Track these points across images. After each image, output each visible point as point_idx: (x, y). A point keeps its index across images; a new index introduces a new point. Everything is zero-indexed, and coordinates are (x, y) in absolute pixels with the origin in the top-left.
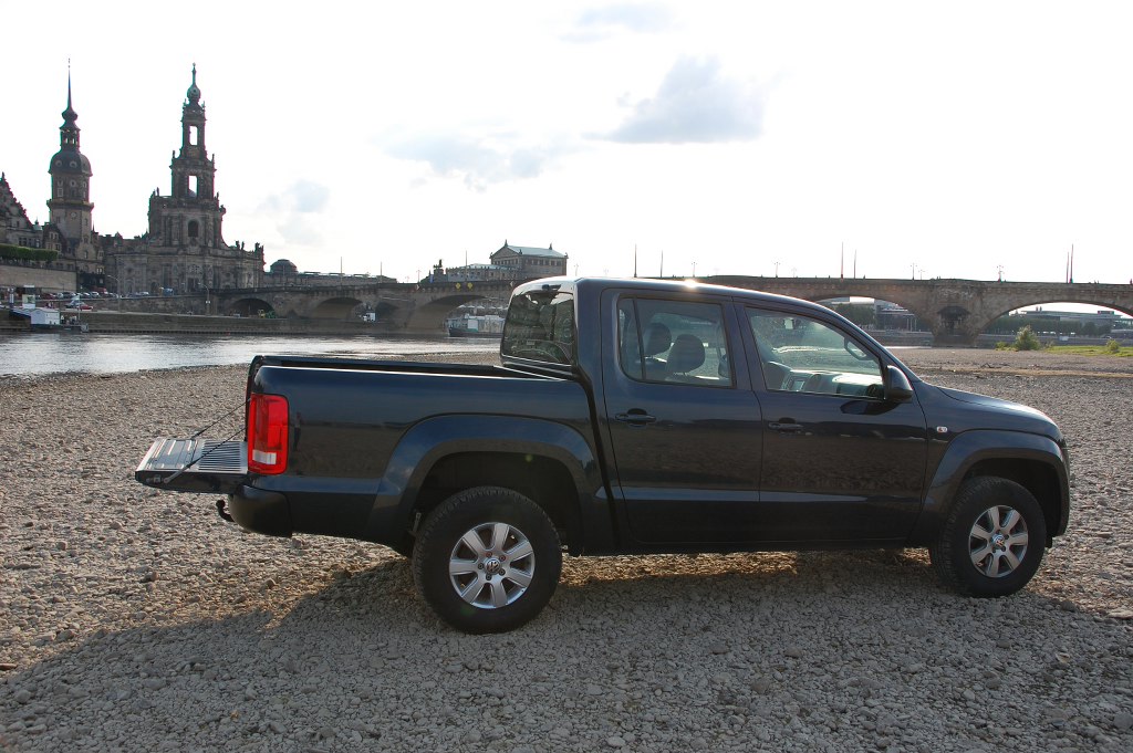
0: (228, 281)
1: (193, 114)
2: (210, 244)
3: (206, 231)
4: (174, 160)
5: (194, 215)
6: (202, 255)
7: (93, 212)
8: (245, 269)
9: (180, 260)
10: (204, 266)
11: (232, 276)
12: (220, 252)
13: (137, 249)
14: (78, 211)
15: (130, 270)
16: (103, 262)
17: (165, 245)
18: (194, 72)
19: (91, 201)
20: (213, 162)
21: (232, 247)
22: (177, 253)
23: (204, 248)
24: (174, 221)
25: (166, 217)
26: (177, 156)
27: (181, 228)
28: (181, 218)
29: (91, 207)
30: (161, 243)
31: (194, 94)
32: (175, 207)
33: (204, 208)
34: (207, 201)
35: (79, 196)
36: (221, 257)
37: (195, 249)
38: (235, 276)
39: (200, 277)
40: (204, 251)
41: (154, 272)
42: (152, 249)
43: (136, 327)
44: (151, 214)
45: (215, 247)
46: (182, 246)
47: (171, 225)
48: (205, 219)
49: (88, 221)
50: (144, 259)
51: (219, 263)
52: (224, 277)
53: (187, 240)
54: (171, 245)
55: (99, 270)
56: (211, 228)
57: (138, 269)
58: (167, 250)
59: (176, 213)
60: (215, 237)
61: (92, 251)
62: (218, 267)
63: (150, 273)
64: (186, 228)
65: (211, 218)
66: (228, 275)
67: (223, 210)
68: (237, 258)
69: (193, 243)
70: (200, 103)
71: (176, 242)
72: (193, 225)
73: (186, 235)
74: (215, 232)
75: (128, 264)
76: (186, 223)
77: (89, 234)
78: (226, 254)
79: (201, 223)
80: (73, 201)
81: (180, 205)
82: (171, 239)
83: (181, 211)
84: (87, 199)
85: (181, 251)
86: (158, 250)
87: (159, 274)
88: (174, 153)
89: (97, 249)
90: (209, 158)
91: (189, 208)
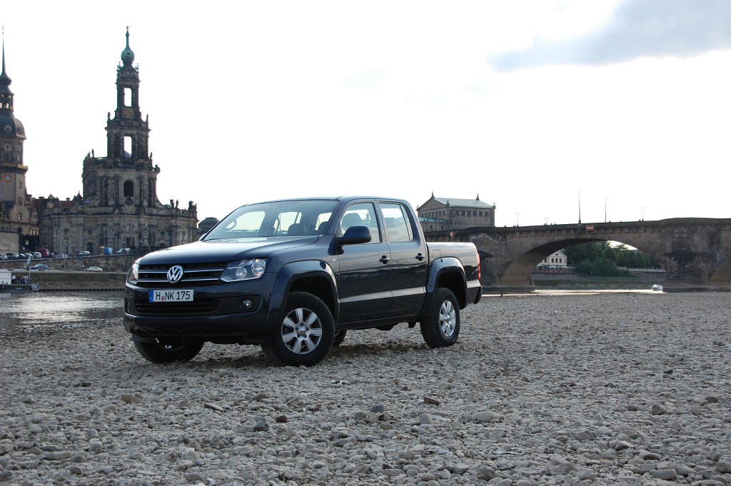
0: (164, 239)
1: (127, 77)
2: (145, 204)
3: (141, 190)
4: (109, 122)
5: (130, 175)
6: (138, 214)
7: (27, 174)
8: (180, 227)
9: (116, 220)
10: (140, 225)
11: (167, 234)
12: (155, 211)
13: (73, 210)
14: (12, 175)
15: (66, 231)
16: (38, 224)
17: (101, 205)
18: (127, 35)
19: (25, 164)
20: (147, 123)
21: (166, 206)
22: (113, 213)
23: (140, 206)
24: (109, 182)
25: (102, 178)
26: (112, 117)
27: (117, 189)
28: (117, 178)
29: (24, 170)
30: (97, 203)
31: (128, 57)
32: (111, 168)
33: (139, 168)
34: (142, 161)
35: (13, 160)
36: (156, 215)
37: (130, 209)
38: (170, 234)
39: (136, 236)
40: (139, 210)
41: (90, 232)
42: (88, 210)
43: (82, 285)
44: (85, 176)
45: (150, 206)
46: (118, 205)
47: (106, 185)
48: (140, 178)
49: (22, 183)
50: (81, 220)
51: (154, 222)
52: (158, 235)
53: (123, 199)
54: (106, 205)
55: (34, 232)
56: (146, 188)
57: (74, 229)
58: (102, 210)
59: (112, 173)
60: (150, 196)
61: (26, 213)
62: (152, 226)
63: (86, 233)
64: (122, 188)
65: (146, 177)
66: (163, 233)
67: (157, 170)
68: (172, 216)
69: (129, 202)
70: (134, 65)
71: (111, 202)
72: (129, 185)
73: (121, 194)
74: (150, 191)
75: (64, 224)
76: (122, 183)
77: (23, 197)
78: (162, 212)
79: (136, 182)
80: (8, 165)
81: (115, 165)
82: (107, 199)
83: (117, 172)
84: (21, 162)
85: (117, 211)
86: (95, 210)
87: (95, 233)
88: (109, 114)
89: (31, 211)
90: (144, 118)
91: (125, 168)
